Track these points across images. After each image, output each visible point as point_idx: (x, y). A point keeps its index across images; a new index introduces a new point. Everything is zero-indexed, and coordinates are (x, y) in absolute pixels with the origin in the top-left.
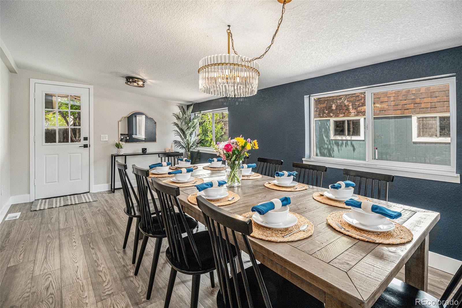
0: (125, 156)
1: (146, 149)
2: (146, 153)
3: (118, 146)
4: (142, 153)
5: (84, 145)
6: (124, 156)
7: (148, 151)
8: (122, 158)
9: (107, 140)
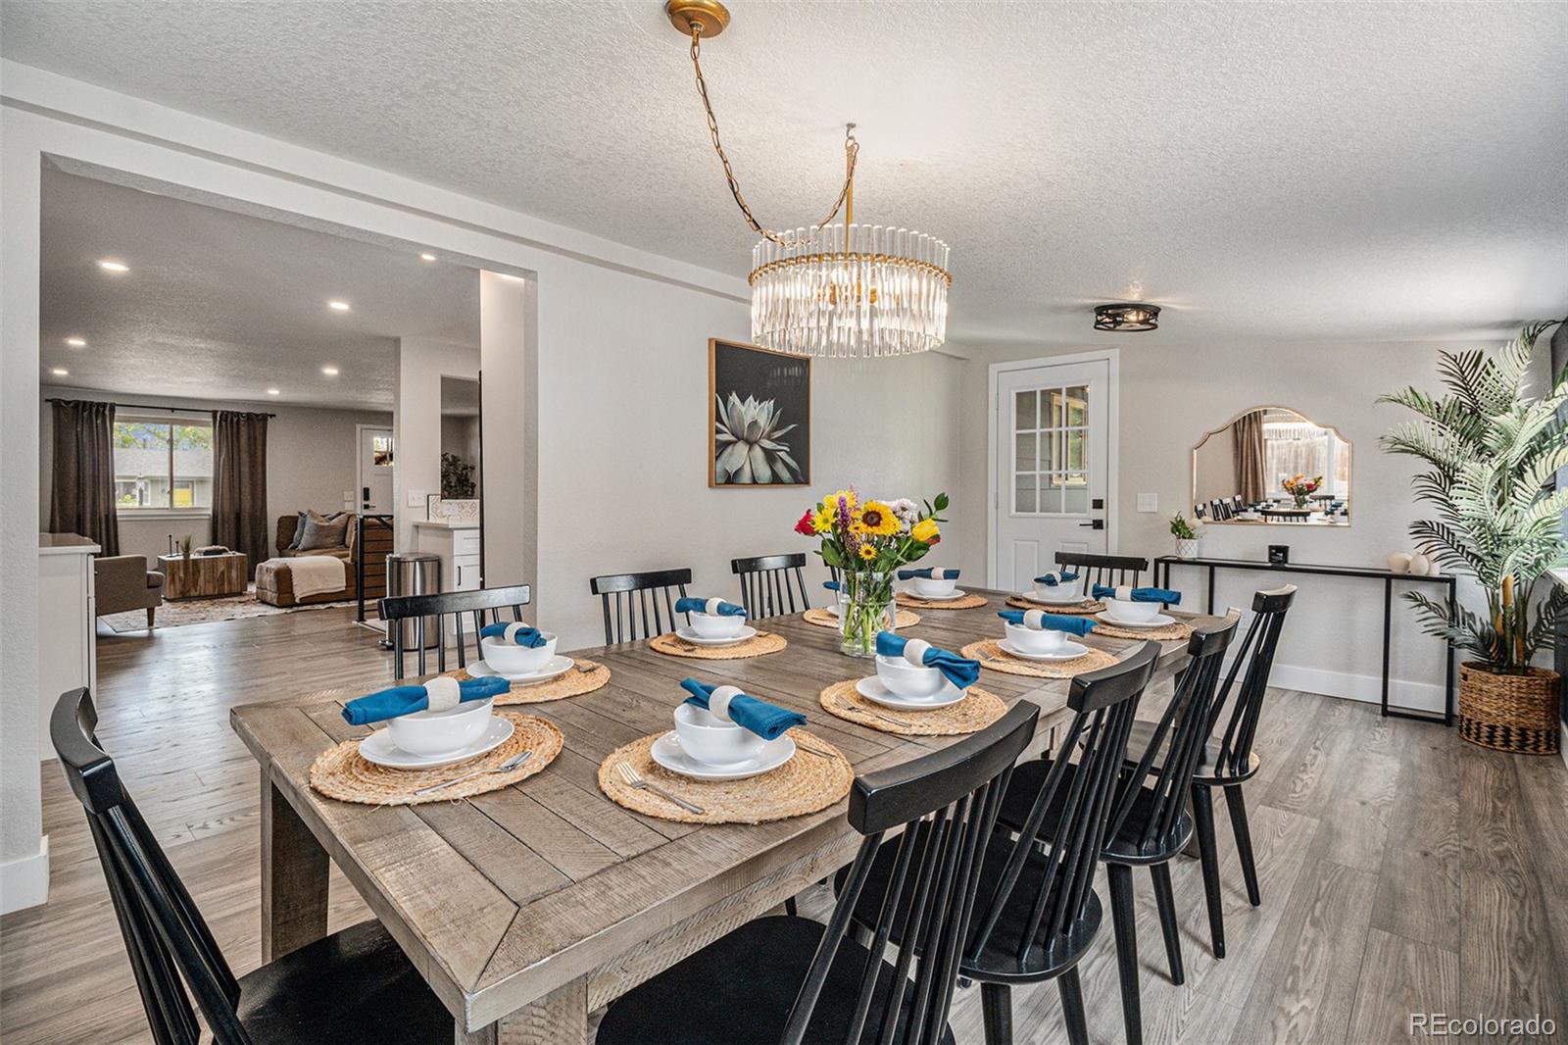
0: (1212, 566)
1: (1284, 550)
2: (1286, 565)
3: (1179, 529)
4: (1270, 564)
5: (1094, 521)
6: (1208, 568)
7: (1294, 559)
8: (1202, 572)
9: (1156, 510)
